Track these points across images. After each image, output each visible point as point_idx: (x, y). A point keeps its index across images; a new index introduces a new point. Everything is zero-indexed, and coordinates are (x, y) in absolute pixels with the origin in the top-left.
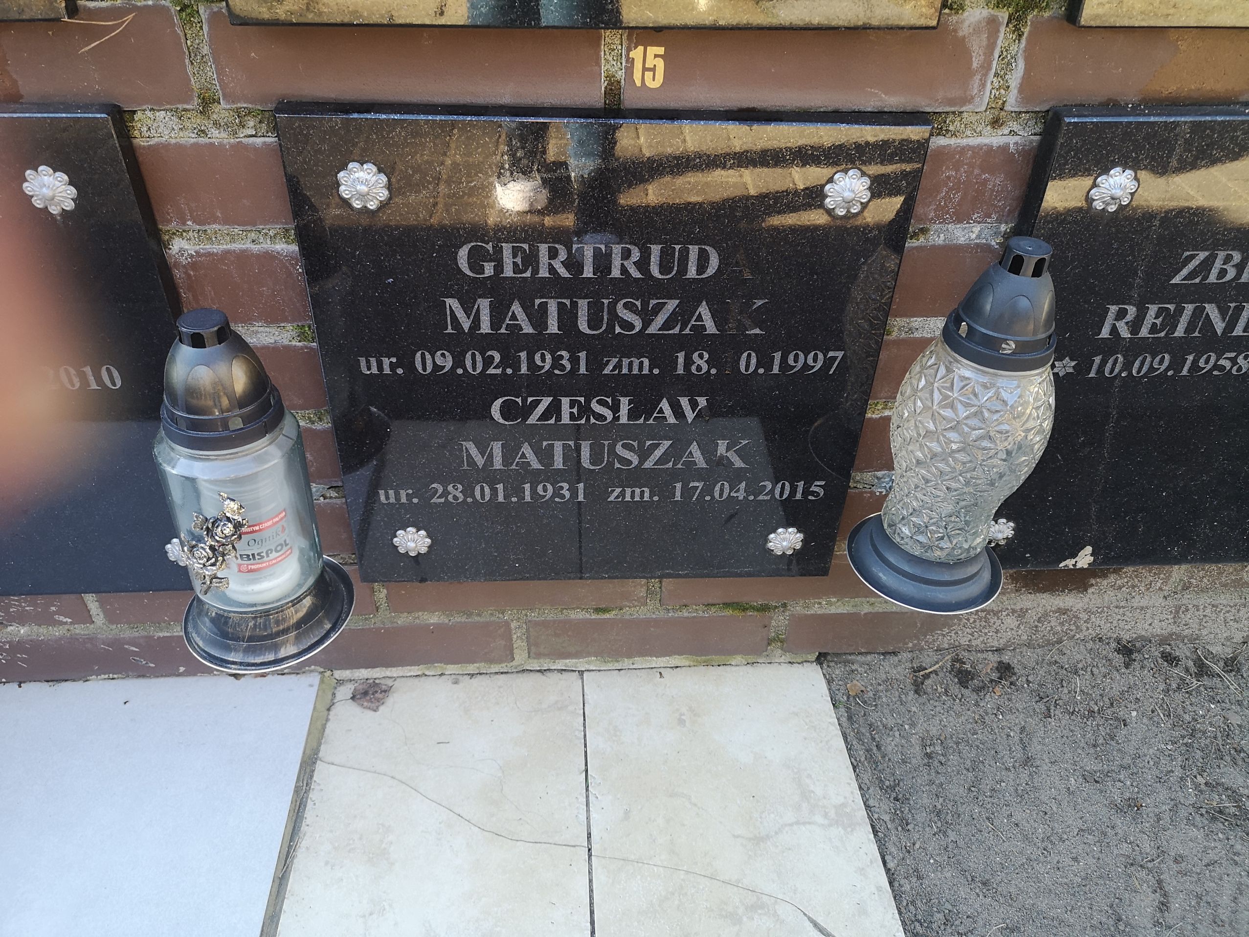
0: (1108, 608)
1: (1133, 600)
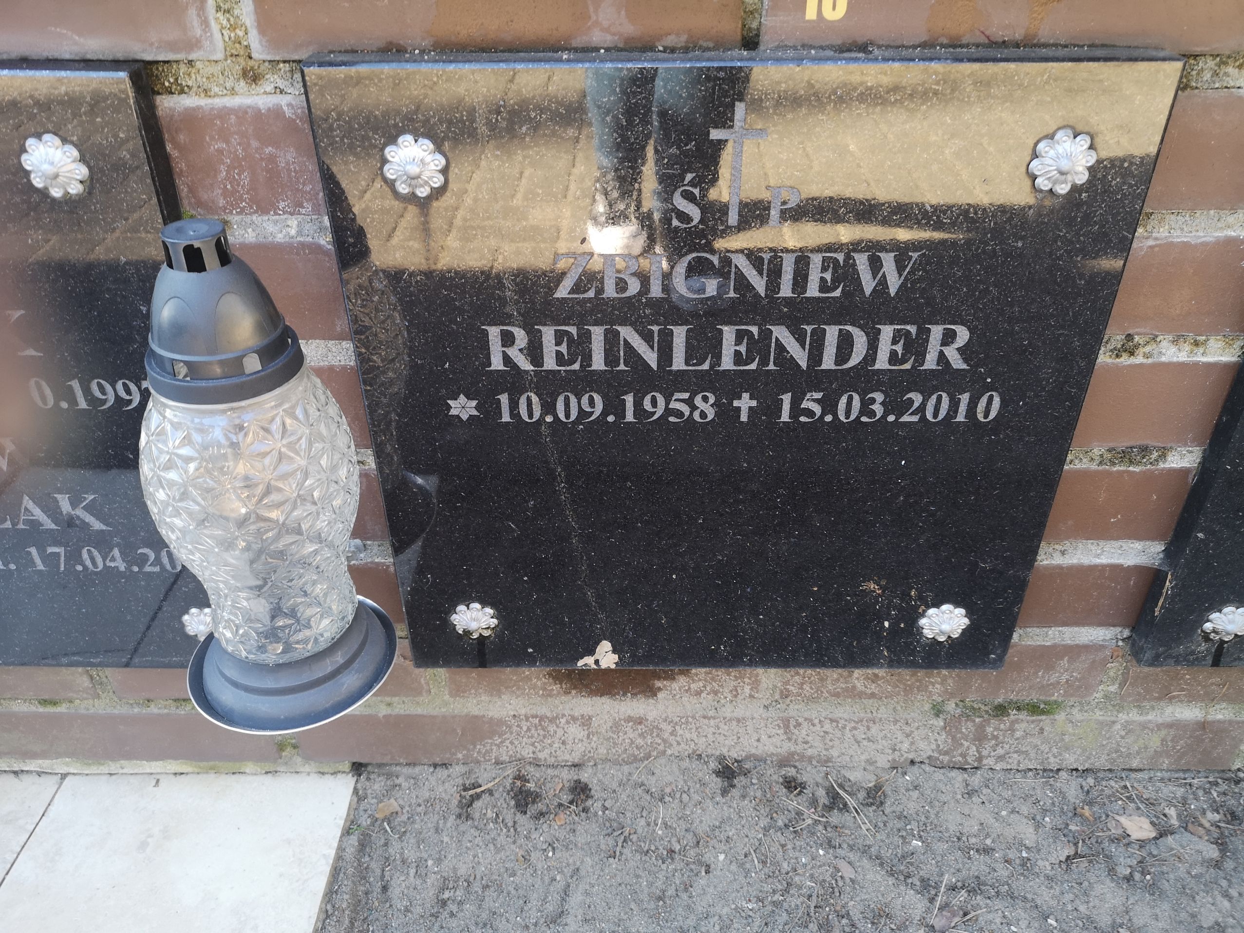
0: (693, 717)
1: (724, 709)
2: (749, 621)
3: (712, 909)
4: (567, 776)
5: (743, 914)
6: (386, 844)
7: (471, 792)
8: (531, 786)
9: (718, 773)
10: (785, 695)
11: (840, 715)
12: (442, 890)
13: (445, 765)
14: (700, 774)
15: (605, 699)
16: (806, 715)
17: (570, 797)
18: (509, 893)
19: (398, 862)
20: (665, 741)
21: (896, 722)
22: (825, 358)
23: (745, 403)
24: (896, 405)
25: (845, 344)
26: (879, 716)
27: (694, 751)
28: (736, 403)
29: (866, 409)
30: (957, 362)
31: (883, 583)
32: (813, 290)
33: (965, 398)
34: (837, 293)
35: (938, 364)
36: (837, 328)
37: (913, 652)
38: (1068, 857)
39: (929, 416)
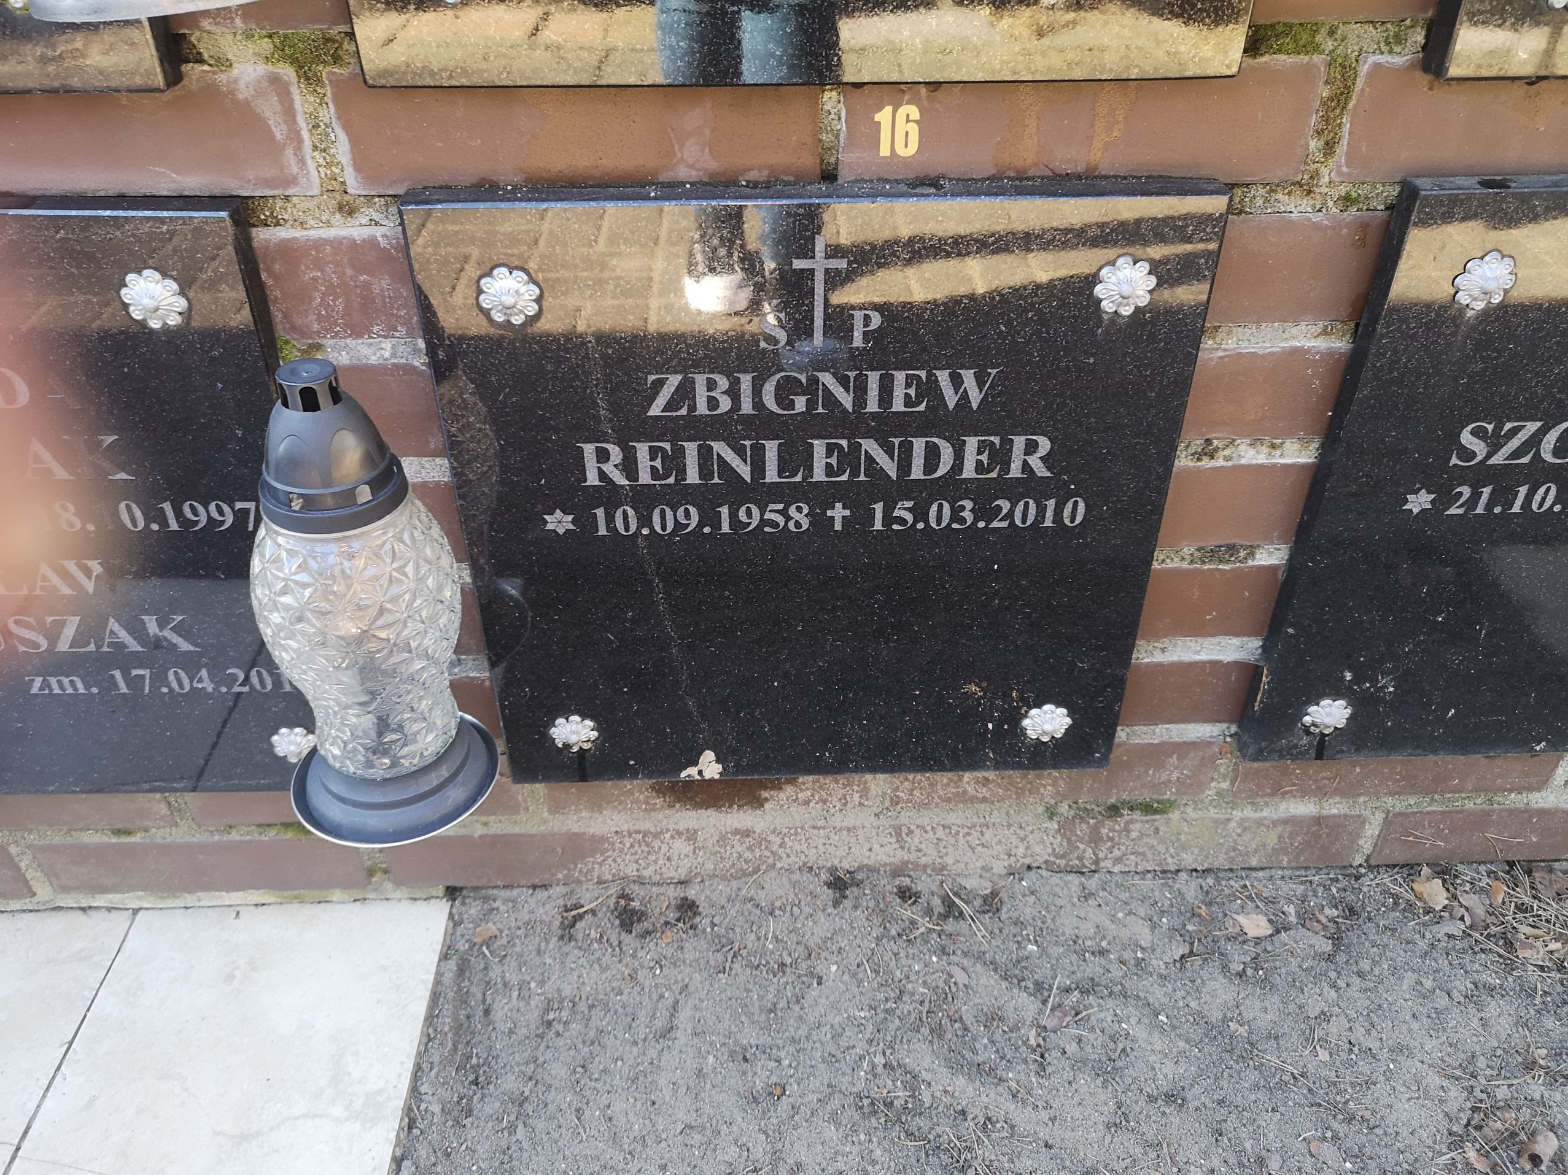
0: (802, 828)
1: (833, 818)
2: (853, 727)
3: (824, 1019)
4: (673, 893)
5: (855, 1023)
6: (486, 968)
7: (573, 913)
8: (636, 904)
9: (829, 885)
10: (895, 802)
11: (953, 821)
12: (547, 1011)
13: (544, 886)
14: (811, 886)
15: (710, 812)
16: (918, 822)
17: (677, 915)
18: (616, 1012)
19: (500, 986)
20: (773, 853)
21: (1009, 826)
22: (914, 469)
23: (838, 513)
24: (986, 512)
25: (932, 456)
26: (992, 820)
27: (805, 864)
28: (829, 513)
29: (956, 517)
30: (1041, 471)
31: (984, 685)
32: (898, 406)
33: (1051, 504)
34: (922, 408)
35: (1023, 473)
36: (924, 440)
37: (1018, 753)
38: (1183, 957)
39: (1018, 522)
